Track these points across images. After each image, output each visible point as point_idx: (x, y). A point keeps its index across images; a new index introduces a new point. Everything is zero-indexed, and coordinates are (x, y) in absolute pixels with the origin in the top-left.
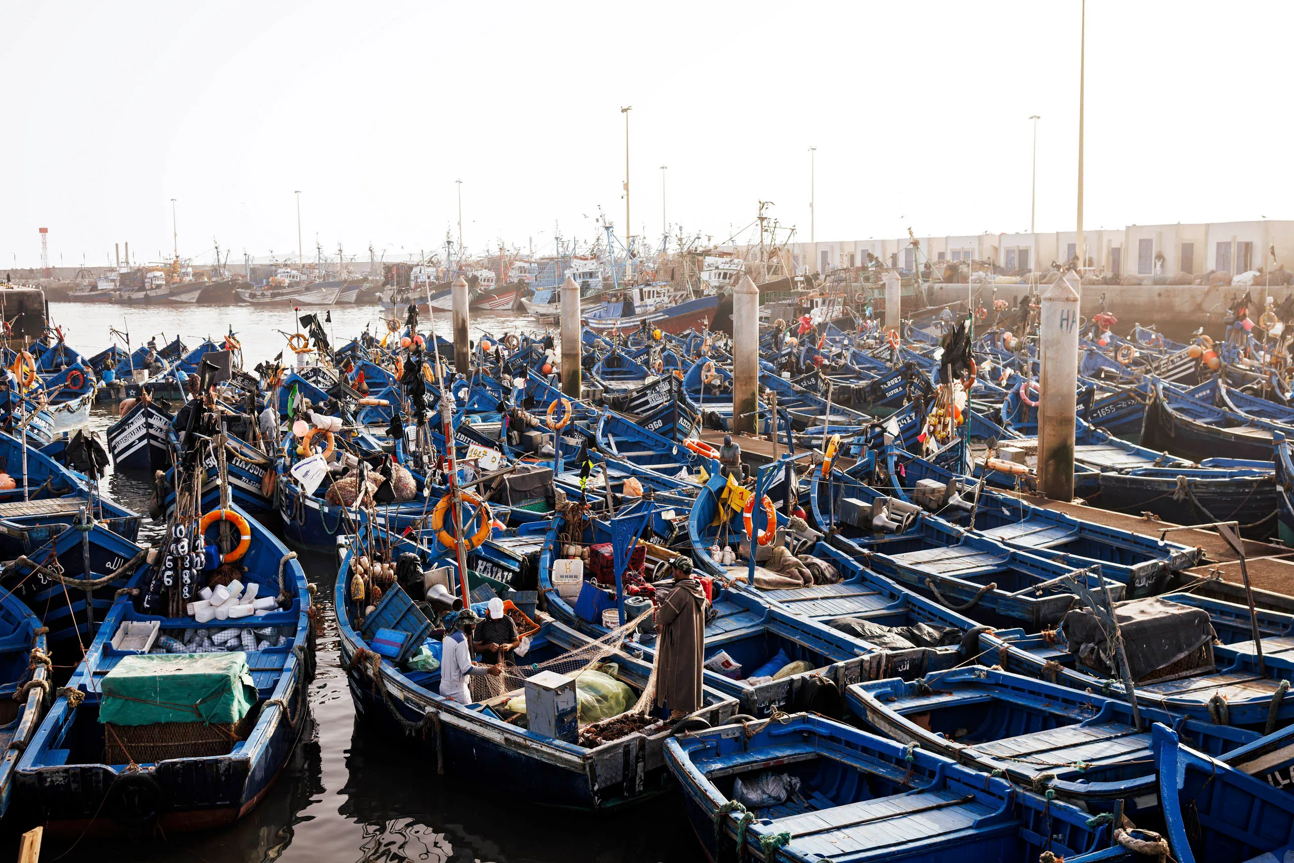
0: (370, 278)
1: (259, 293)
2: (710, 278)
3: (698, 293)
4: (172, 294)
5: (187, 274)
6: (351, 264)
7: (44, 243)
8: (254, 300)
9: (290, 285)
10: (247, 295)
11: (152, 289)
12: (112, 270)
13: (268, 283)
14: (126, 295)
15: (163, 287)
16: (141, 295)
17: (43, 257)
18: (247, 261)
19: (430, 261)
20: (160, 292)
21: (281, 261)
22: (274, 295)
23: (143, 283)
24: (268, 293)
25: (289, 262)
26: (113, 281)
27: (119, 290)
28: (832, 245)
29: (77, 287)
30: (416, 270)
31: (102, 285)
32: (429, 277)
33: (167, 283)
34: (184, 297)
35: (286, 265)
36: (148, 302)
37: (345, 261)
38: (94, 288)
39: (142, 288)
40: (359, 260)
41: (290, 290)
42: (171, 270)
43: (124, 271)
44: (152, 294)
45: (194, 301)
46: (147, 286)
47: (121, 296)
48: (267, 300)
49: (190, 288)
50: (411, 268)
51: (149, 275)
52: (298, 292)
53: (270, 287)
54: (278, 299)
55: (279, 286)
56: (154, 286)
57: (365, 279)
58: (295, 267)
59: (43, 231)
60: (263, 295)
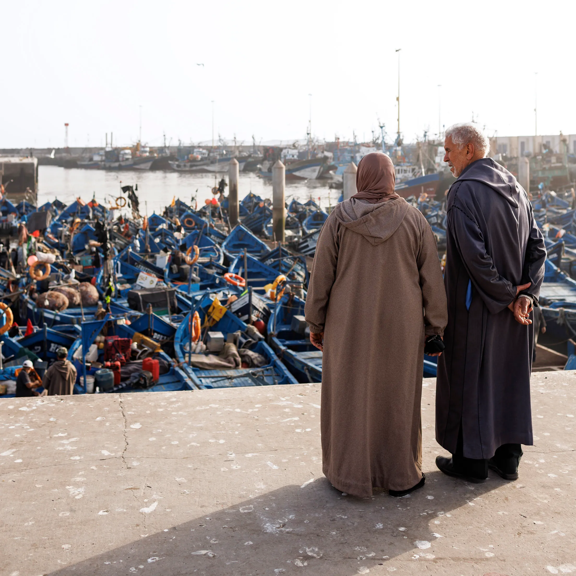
0: (252, 155)
1: (182, 164)
2: (441, 160)
3: (430, 169)
4: (135, 164)
5: (146, 152)
6: (241, 146)
7: (67, 132)
8: (180, 169)
9: (202, 160)
10: (175, 166)
11: (123, 161)
12: (102, 149)
13: (188, 158)
14: (108, 165)
15: (130, 160)
16: (116, 164)
17: (66, 141)
18: (180, 144)
19: (294, 145)
20: (128, 163)
21: (196, 144)
22: (191, 166)
23: (118, 157)
24: (188, 164)
25: (201, 145)
26: (101, 155)
27: (104, 161)
28: (527, 138)
29: (82, 159)
30: (285, 151)
31: (97, 158)
32: (293, 156)
33: (132, 158)
34: (142, 166)
35: (199, 147)
36: (120, 169)
37: (237, 145)
38: (91, 159)
39: (117, 160)
40: (246, 144)
41: (201, 163)
42: (136, 148)
43: (108, 149)
44: (123, 164)
45: (148, 168)
46: (121, 159)
47: (105, 165)
48: (187, 169)
49: (146, 160)
50: (281, 149)
51: (122, 152)
52: (207, 165)
53: (190, 161)
54: (194, 168)
55: (195, 160)
56: (124, 159)
57: (250, 156)
58: (204, 148)
59: (67, 125)
60: (185, 166)
